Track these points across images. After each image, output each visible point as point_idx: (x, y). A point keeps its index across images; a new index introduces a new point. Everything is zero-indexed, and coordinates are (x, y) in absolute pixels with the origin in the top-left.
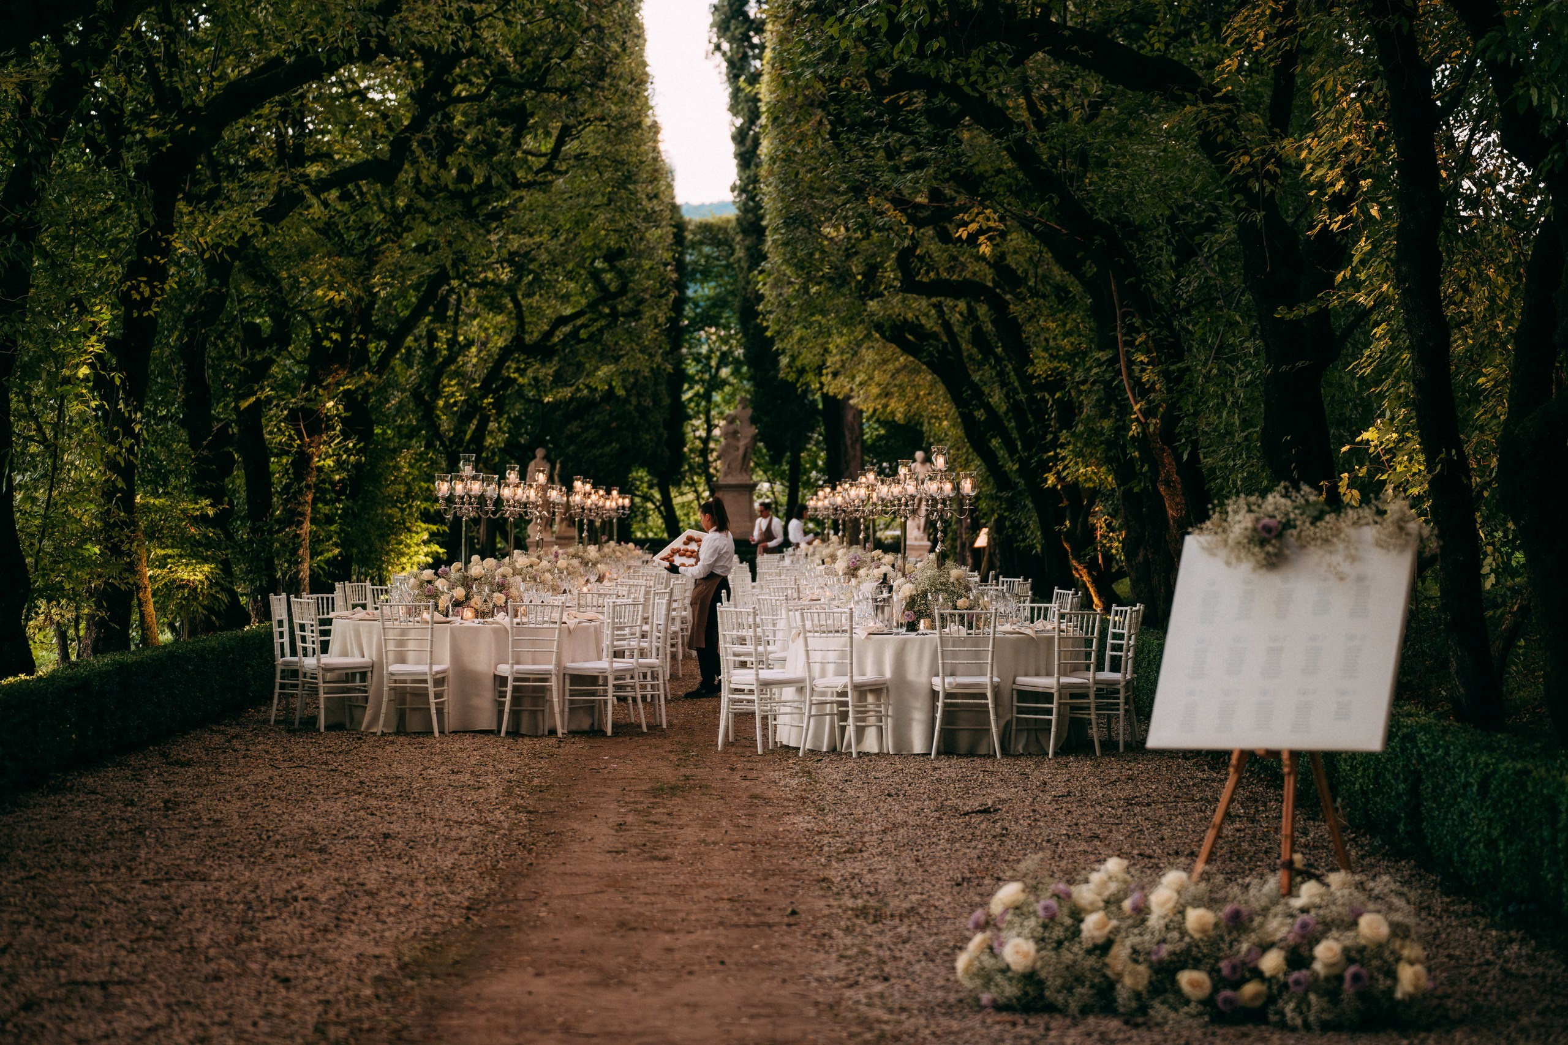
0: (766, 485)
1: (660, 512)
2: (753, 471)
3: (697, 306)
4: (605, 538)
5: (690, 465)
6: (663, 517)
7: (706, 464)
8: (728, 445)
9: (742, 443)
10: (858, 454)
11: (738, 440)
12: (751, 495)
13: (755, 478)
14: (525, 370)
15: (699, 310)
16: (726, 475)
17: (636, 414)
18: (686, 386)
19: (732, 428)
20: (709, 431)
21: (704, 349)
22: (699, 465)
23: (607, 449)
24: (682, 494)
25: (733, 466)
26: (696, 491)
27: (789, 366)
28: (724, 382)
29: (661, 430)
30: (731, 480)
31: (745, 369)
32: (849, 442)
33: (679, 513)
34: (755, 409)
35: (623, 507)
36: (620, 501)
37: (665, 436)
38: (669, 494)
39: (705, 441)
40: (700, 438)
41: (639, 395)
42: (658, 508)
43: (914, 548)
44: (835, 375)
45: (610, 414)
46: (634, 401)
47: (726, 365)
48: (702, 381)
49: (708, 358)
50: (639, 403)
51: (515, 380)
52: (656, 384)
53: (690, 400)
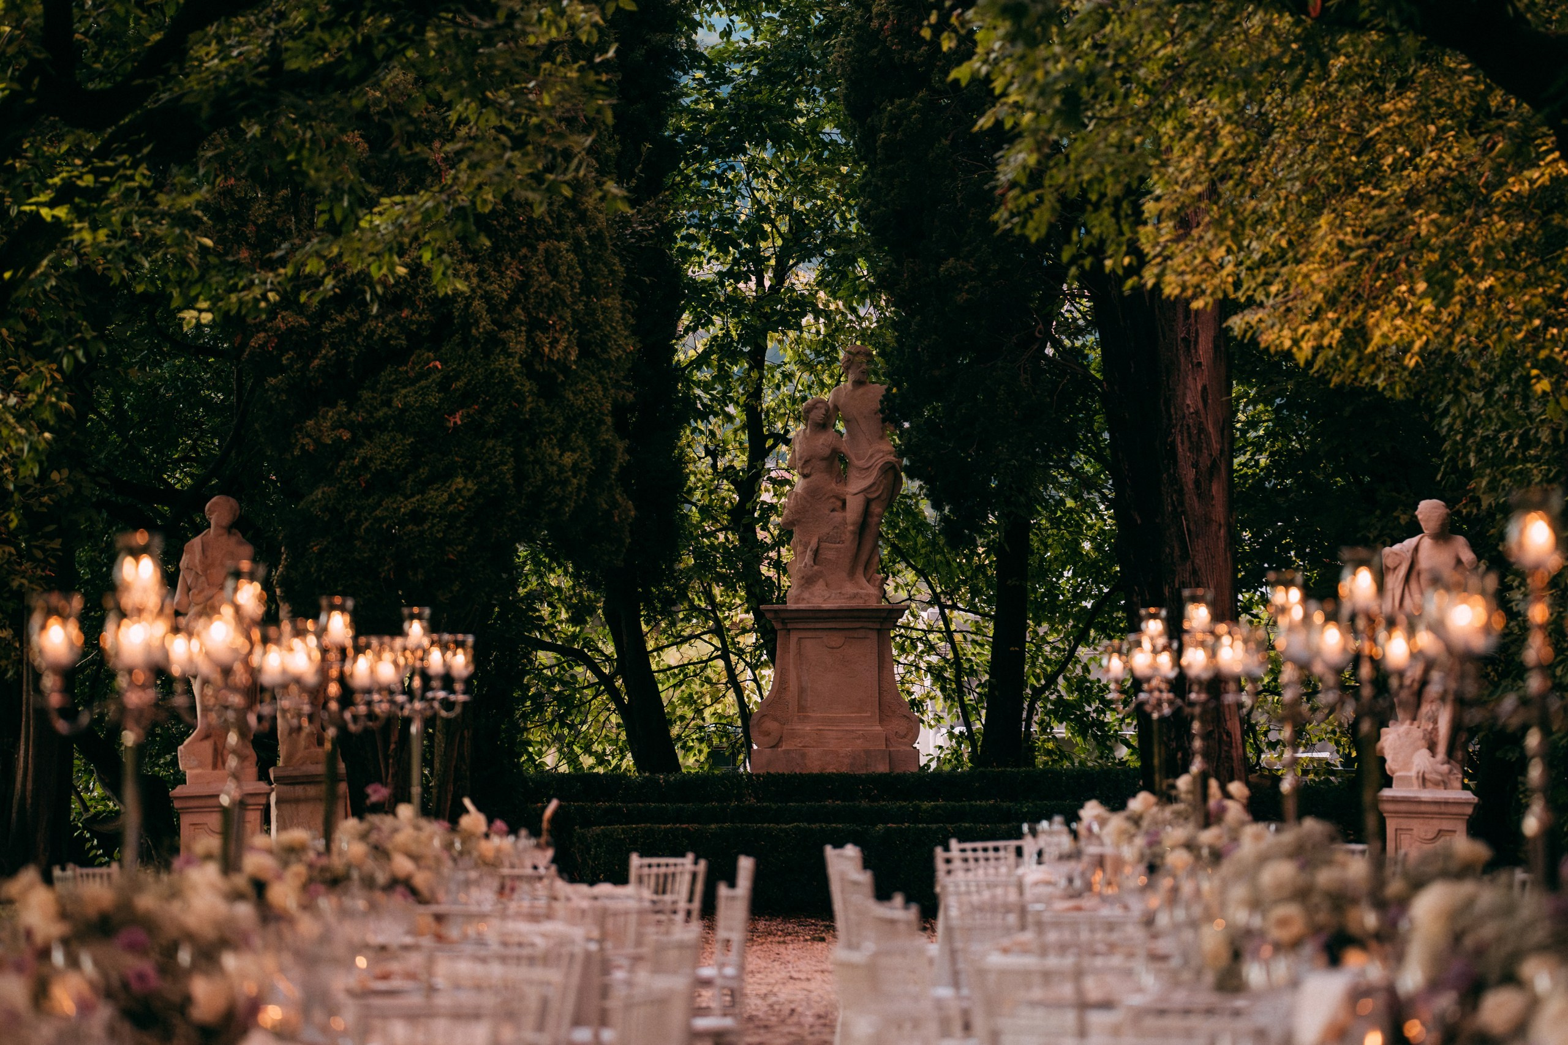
0: (929, 615)
1: (615, 695)
2: (887, 571)
3: (719, 76)
4: (377, 793)
5: (699, 553)
6: (622, 709)
7: (753, 550)
8: (812, 493)
9: (856, 486)
10: (1219, 512)
11: (842, 478)
12: (884, 642)
13: (892, 590)
14: (98, 193)
15: (724, 91)
16: (808, 581)
17: (527, 386)
18: (686, 318)
19: (823, 441)
20: (758, 452)
21: (744, 209)
22: (729, 556)
23: (437, 496)
24: (681, 640)
25: (829, 554)
26: (719, 631)
27: (1035, 178)
28: (804, 304)
29: (607, 435)
30: (822, 598)
31: (862, 268)
32: (1189, 475)
33: (668, 694)
34: (894, 375)
35: (447, 680)
36: (435, 660)
37: (622, 458)
38: (640, 639)
39: (747, 485)
40: (729, 473)
41: (535, 325)
42: (606, 681)
43: (1413, 809)
44: (1185, 223)
45: (444, 385)
46: (518, 345)
47: (806, 255)
48: (736, 303)
49: (754, 233)
50: (536, 349)
51: (59, 228)
52: (588, 289)
53: (701, 360)
